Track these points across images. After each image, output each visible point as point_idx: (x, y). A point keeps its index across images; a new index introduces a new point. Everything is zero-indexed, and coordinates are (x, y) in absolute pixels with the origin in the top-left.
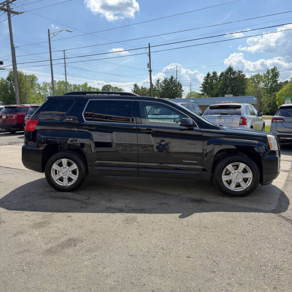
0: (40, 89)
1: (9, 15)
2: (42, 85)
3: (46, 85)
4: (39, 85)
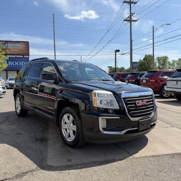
0: (170, 64)
1: (131, 23)
3: (174, 61)
4: (169, 62)
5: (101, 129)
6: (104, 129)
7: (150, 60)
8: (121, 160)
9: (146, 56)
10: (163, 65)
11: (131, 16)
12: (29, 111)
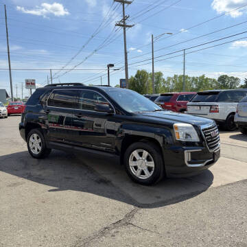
0: (165, 82)
1: (124, 29)
2: (166, 80)
3: (169, 79)
4: (164, 80)
5: (186, 162)
6: (189, 163)
7: (144, 78)
8: (205, 191)
9: (138, 71)
10: (157, 83)
11: (124, 19)
12: (53, 150)
